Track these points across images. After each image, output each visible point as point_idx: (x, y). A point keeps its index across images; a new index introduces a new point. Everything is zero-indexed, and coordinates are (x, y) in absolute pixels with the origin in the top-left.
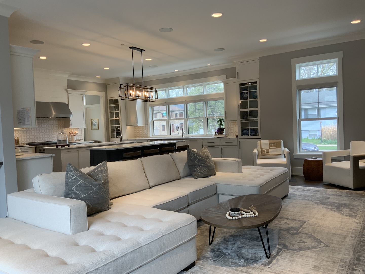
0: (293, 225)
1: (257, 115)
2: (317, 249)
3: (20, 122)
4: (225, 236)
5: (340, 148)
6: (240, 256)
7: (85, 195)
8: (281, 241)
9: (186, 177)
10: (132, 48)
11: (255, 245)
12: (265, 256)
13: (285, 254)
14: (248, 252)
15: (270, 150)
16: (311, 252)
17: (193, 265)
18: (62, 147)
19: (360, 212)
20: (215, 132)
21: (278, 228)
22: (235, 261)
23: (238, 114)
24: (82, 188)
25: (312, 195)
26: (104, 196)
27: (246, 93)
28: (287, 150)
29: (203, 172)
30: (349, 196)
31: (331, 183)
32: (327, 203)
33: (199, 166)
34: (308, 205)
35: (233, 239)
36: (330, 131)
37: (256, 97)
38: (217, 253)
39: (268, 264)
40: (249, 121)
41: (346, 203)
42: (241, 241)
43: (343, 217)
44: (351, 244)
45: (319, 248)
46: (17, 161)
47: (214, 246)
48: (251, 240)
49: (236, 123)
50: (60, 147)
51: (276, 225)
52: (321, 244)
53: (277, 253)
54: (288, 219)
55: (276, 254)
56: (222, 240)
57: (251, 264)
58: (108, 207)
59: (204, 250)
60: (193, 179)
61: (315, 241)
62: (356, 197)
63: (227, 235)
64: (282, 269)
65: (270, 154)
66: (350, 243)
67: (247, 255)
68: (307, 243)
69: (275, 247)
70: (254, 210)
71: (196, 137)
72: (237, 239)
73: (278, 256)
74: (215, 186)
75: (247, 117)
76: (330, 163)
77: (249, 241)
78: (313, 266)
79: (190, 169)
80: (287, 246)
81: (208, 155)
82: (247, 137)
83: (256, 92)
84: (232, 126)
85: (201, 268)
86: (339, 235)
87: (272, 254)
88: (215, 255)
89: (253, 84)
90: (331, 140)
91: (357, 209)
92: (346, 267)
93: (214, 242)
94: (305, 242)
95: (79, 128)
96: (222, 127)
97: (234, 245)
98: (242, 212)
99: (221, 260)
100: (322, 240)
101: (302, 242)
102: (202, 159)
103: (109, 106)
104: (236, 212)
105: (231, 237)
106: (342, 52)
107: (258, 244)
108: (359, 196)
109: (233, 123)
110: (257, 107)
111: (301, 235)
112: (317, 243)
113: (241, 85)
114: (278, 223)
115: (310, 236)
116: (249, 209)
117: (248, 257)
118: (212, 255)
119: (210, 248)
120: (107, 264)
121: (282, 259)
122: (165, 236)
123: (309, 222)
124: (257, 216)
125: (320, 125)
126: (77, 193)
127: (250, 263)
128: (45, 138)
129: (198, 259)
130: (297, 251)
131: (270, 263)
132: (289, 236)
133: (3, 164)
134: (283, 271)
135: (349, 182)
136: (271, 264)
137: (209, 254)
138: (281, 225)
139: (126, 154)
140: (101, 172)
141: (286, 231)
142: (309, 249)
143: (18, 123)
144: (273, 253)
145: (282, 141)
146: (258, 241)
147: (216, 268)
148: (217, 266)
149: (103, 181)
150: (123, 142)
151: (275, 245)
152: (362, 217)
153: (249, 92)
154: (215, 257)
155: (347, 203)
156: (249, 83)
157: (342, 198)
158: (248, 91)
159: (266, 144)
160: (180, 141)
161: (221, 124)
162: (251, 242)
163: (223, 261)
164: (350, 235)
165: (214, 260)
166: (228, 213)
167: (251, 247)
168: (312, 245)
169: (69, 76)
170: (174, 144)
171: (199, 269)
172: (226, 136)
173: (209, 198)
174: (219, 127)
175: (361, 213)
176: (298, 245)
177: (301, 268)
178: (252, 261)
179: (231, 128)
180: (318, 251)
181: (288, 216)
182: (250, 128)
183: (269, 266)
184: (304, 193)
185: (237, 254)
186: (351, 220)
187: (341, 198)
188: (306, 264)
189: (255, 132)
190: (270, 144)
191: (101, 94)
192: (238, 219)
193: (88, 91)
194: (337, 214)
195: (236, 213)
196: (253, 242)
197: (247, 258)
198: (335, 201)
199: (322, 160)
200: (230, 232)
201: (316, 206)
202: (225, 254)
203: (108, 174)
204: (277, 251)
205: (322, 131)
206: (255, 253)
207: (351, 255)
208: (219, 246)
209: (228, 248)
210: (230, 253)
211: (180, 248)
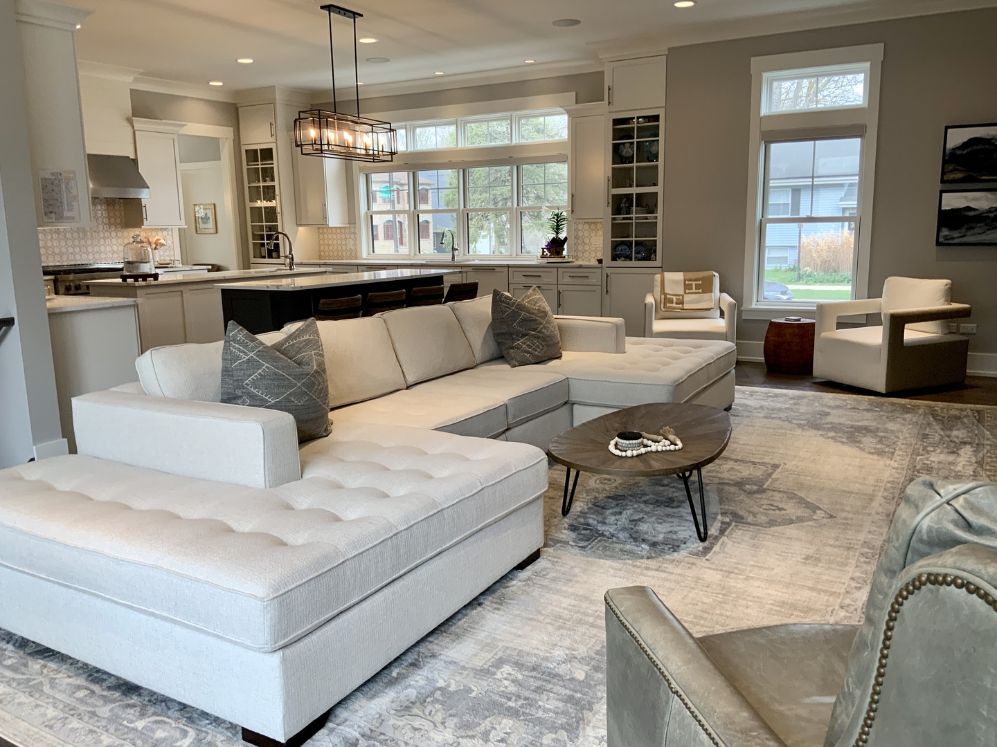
0: (749, 472)
1: (656, 204)
2: (810, 523)
3: (51, 212)
4: (596, 498)
5: (856, 294)
6: (636, 538)
7: (277, 400)
8: (726, 507)
9: (488, 363)
10: (328, 8)
11: (668, 515)
12: (695, 538)
13: (739, 534)
14: (655, 528)
15: (687, 298)
16: (797, 529)
17: (534, 557)
18: (136, 280)
19: (903, 444)
20: (543, 249)
21: (717, 480)
22: (628, 547)
23: (606, 203)
24: (269, 382)
25: (787, 406)
26: (318, 402)
27: (629, 144)
28: (727, 299)
29: (533, 352)
30: (876, 409)
31: (833, 380)
32: (825, 426)
33: (524, 336)
34: (780, 431)
35: (615, 503)
36: (822, 250)
37: (655, 157)
38: (584, 532)
39: (702, 552)
40: (634, 221)
41: (869, 424)
42: (635, 508)
43: (865, 455)
44: (882, 512)
45: (814, 520)
46: (50, 315)
47: (575, 519)
48: (658, 506)
49: (599, 226)
50: (133, 280)
51: (710, 474)
52: (818, 511)
53: (720, 530)
54: (736, 461)
55: (720, 534)
56: (590, 505)
57: (665, 553)
58: (326, 430)
59: (553, 528)
60: (507, 367)
61: (804, 507)
62: (891, 412)
63: (601, 496)
64: (736, 563)
65: (685, 308)
66: (880, 510)
67: (654, 536)
68: (785, 510)
69: (715, 519)
70: (672, 437)
71: (490, 260)
72: (625, 502)
73: (723, 537)
74: (565, 385)
75: (629, 211)
76: (833, 330)
77: (654, 507)
78: (804, 557)
79: (499, 344)
80: (742, 518)
81: (544, 308)
82: (628, 263)
83: (656, 142)
84: (586, 234)
85: (553, 563)
86: (857, 493)
87: (709, 533)
88: (581, 536)
89: (649, 122)
90: (822, 274)
91: (896, 439)
92: (873, 556)
93: (571, 510)
94: (780, 509)
95: (165, 230)
96: (562, 236)
97: (619, 517)
98: (645, 441)
99: (596, 547)
100: (819, 505)
101: (773, 508)
102: (530, 317)
103: (245, 167)
104: (632, 440)
105: (610, 500)
106: (883, 44)
107: (675, 513)
108: (898, 409)
109: (590, 225)
110: (655, 184)
111: (770, 493)
112: (808, 511)
113: (616, 122)
114: (713, 469)
115: (791, 496)
116: (658, 434)
117: (655, 539)
118: (574, 537)
119: (566, 522)
120: (380, 543)
121: (734, 542)
122: (485, 489)
123: (785, 466)
124: (679, 449)
125: (798, 235)
126: (256, 396)
127: (662, 551)
128: (74, 254)
129: (545, 545)
130: (766, 527)
131: (707, 550)
132: (742, 497)
133: (13, 323)
134: (738, 566)
135: (877, 377)
136: (711, 554)
137: (566, 535)
138: (721, 473)
139: (323, 304)
140: (307, 344)
141: (734, 485)
142: (791, 524)
143: (46, 214)
144: (713, 531)
145: (717, 274)
146: (672, 507)
147: (588, 561)
148: (589, 559)
149: (315, 368)
150: (297, 270)
151: (714, 514)
152: (907, 456)
153: (637, 142)
154: (582, 540)
155: (871, 426)
156: (638, 118)
157: (859, 415)
158: (635, 140)
159: (675, 282)
160: (451, 271)
161: (557, 229)
162: (658, 508)
163: (600, 549)
164: (880, 494)
165: (579, 547)
166: (613, 442)
167: (659, 520)
168: (798, 515)
169: (136, 80)
170: (438, 279)
171: (549, 565)
172: (570, 260)
173: (552, 413)
174: (552, 235)
175: (903, 446)
176: (767, 515)
177: (779, 560)
178: (667, 548)
179: (583, 239)
180: (812, 526)
181: (735, 453)
182: (635, 241)
183: (707, 557)
184: (767, 403)
185: (631, 535)
186: (881, 463)
187: (856, 414)
188: (787, 553)
189: (647, 251)
190: (687, 282)
191: (224, 133)
192: (637, 456)
193: (190, 124)
194: (849, 450)
195: (634, 441)
196: (662, 509)
197: (654, 542)
198: (842, 420)
199: (813, 324)
200: (605, 489)
201: (798, 432)
202: (603, 535)
203: (322, 350)
204: (721, 527)
205: (801, 249)
206: (671, 532)
207: (884, 535)
208: (585, 518)
209: (607, 521)
210: (615, 532)
211: (512, 517)
